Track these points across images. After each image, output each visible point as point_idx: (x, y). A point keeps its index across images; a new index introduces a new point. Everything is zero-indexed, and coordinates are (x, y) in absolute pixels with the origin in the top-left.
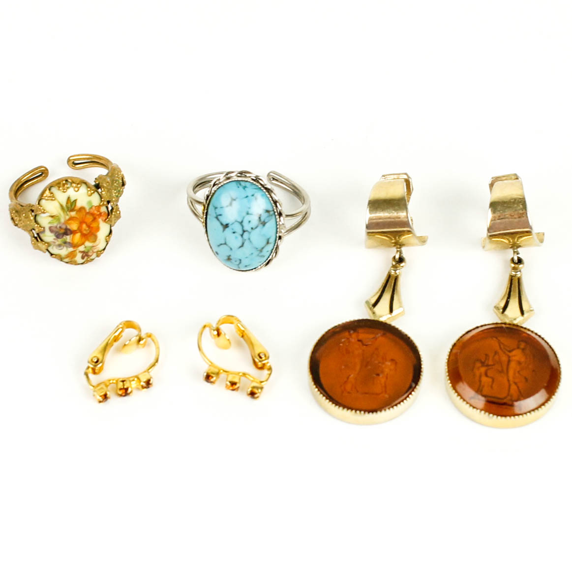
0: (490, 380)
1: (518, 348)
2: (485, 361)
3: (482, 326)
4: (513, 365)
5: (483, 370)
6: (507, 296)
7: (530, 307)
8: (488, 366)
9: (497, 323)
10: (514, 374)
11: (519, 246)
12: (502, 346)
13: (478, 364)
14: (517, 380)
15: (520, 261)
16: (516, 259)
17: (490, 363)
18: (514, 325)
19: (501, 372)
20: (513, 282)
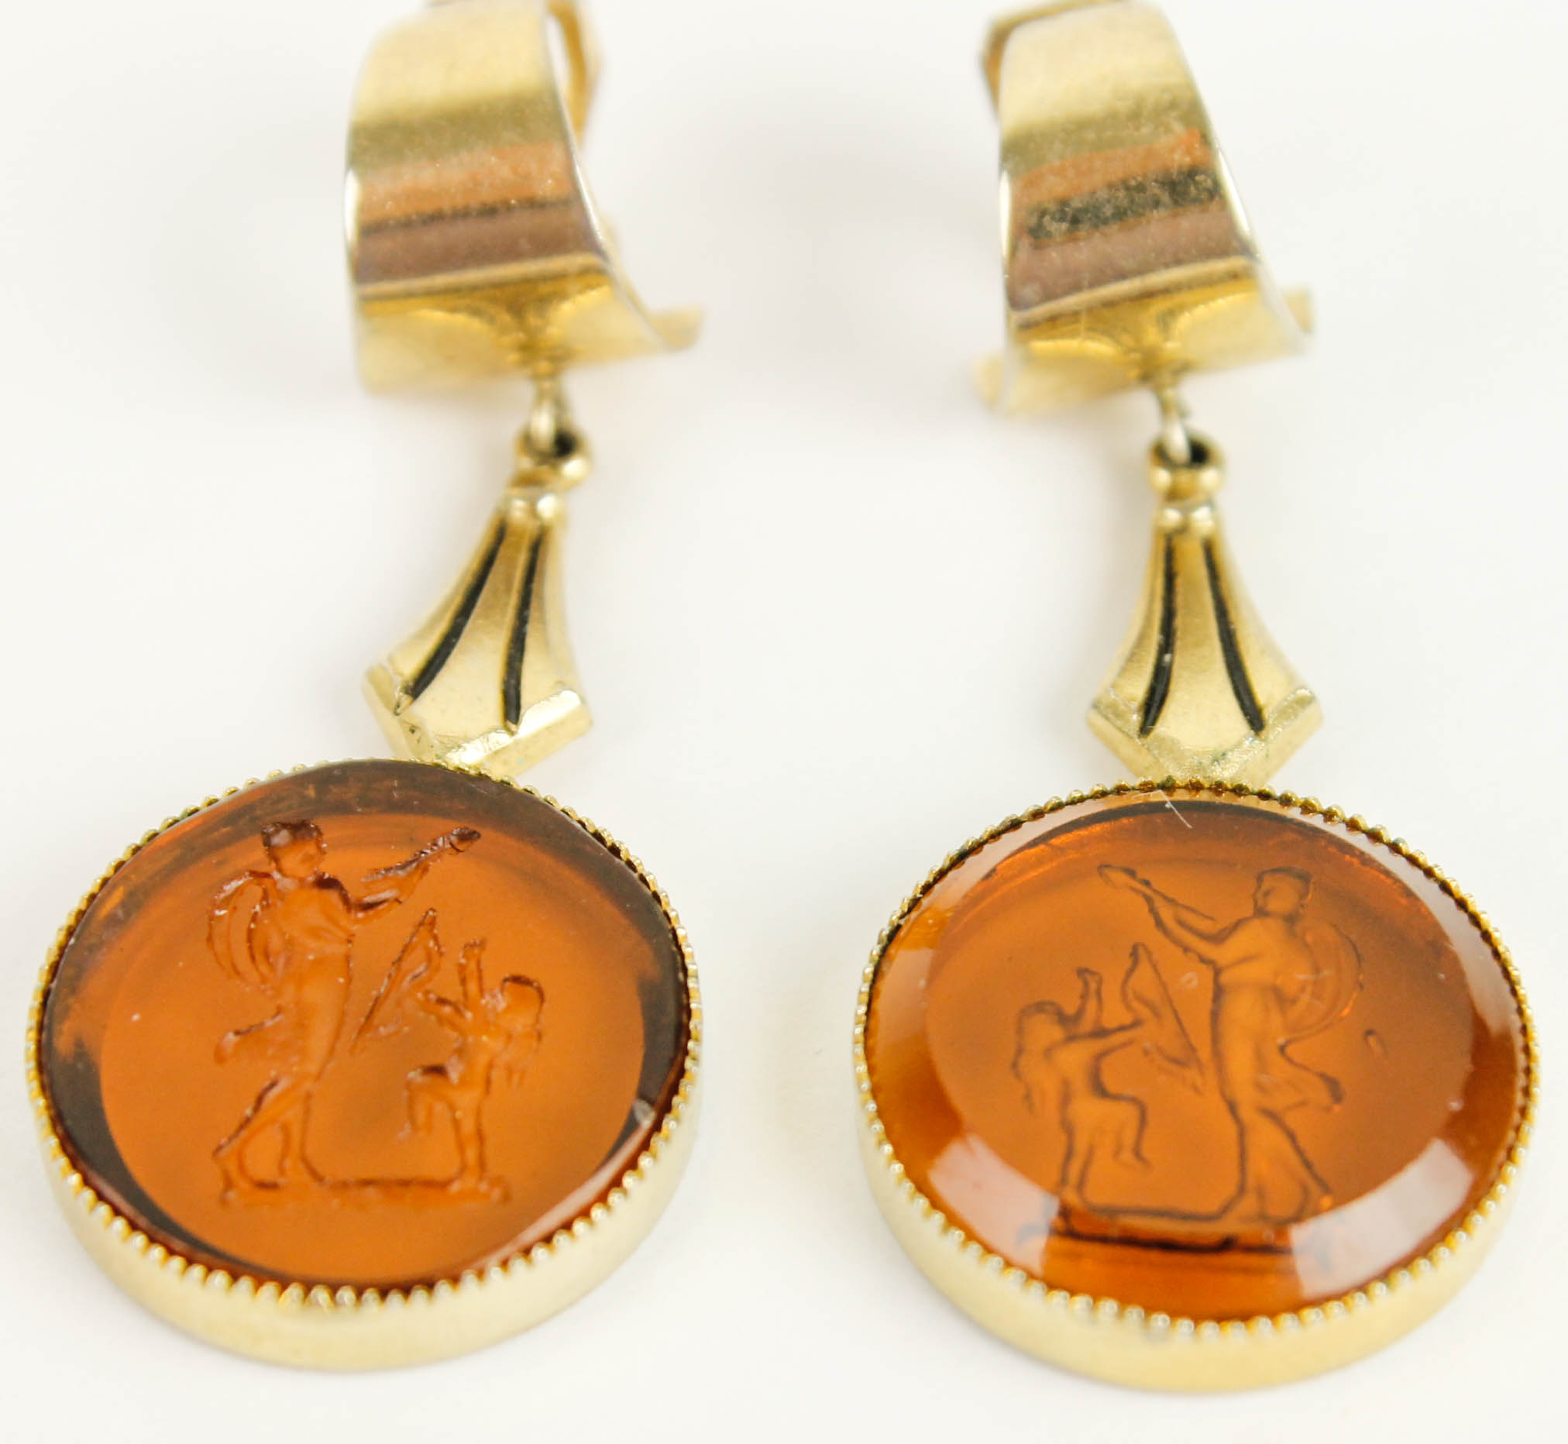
0: (1124, 1113)
1: (1261, 912)
2: (1080, 1013)
3: (1037, 815)
4: (1243, 1010)
5: (1075, 1059)
6: (1155, 638)
7: (1291, 679)
8: (1100, 1033)
9: (1120, 790)
10: (1261, 1062)
11: (1183, 368)
12: (1166, 914)
13: (1046, 1031)
14: (1280, 1101)
15: (1199, 455)
16: (1179, 445)
17: (1114, 1014)
18: (1218, 788)
19: (1188, 1057)
20: (1180, 565)
